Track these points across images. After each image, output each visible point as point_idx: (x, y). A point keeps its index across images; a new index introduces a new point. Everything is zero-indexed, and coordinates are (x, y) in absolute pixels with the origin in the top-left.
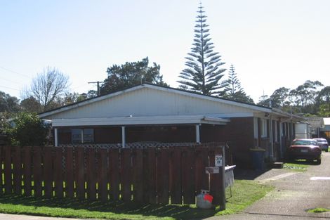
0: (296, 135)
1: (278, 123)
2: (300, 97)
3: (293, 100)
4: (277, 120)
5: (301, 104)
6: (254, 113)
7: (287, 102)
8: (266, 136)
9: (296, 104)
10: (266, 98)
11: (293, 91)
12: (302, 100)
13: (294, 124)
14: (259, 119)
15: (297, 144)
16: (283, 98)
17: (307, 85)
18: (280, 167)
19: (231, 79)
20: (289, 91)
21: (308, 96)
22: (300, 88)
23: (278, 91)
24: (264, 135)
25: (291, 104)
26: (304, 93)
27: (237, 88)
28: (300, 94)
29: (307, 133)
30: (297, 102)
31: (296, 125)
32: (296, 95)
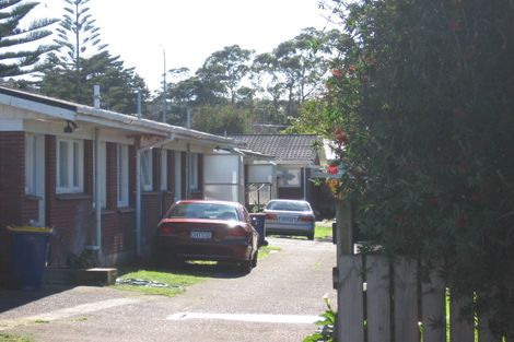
0: (208, 188)
1: (132, 150)
2: (282, 77)
3: (264, 85)
4: (131, 142)
5: (285, 97)
6: (25, 121)
7: (245, 91)
8: (80, 188)
9: (271, 97)
10: (184, 77)
11: (263, 59)
12: (290, 86)
13: (200, 157)
14: (50, 141)
15: (183, 215)
16: (232, 77)
17: (303, 41)
18: (100, 280)
19: (73, 17)
20: (253, 57)
21: (307, 73)
22: (284, 49)
23: (220, 56)
24: (70, 186)
25: (258, 96)
26: (294, 64)
27: (89, 44)
28: (285, 66)
29: (238, 184)
30: (275, 90)
31: (207, 159)
32: (271, 71)
